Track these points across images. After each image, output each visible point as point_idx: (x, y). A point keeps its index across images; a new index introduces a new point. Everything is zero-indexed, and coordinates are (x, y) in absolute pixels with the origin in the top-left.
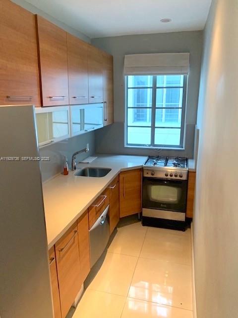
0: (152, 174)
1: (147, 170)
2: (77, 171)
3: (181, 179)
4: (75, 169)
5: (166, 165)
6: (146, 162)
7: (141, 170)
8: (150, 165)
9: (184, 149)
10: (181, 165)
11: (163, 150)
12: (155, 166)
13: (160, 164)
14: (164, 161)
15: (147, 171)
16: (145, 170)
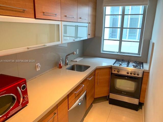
0: (118, 72)
1: (115, 68)
2: (68, 66)
3: (138, 76)
4: (67, 65)
5: (128, 66)
6: (114, 63)
7: (111, 68)
8: (117, 65)
9: (140, 56)
10: (138, 67)
11: (126, 56)
12: (120, 66)
13: (124, 65)
14: (126, 63)
15: (115, 70)
16: (113, 68)
